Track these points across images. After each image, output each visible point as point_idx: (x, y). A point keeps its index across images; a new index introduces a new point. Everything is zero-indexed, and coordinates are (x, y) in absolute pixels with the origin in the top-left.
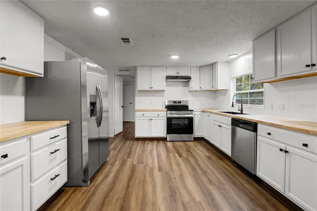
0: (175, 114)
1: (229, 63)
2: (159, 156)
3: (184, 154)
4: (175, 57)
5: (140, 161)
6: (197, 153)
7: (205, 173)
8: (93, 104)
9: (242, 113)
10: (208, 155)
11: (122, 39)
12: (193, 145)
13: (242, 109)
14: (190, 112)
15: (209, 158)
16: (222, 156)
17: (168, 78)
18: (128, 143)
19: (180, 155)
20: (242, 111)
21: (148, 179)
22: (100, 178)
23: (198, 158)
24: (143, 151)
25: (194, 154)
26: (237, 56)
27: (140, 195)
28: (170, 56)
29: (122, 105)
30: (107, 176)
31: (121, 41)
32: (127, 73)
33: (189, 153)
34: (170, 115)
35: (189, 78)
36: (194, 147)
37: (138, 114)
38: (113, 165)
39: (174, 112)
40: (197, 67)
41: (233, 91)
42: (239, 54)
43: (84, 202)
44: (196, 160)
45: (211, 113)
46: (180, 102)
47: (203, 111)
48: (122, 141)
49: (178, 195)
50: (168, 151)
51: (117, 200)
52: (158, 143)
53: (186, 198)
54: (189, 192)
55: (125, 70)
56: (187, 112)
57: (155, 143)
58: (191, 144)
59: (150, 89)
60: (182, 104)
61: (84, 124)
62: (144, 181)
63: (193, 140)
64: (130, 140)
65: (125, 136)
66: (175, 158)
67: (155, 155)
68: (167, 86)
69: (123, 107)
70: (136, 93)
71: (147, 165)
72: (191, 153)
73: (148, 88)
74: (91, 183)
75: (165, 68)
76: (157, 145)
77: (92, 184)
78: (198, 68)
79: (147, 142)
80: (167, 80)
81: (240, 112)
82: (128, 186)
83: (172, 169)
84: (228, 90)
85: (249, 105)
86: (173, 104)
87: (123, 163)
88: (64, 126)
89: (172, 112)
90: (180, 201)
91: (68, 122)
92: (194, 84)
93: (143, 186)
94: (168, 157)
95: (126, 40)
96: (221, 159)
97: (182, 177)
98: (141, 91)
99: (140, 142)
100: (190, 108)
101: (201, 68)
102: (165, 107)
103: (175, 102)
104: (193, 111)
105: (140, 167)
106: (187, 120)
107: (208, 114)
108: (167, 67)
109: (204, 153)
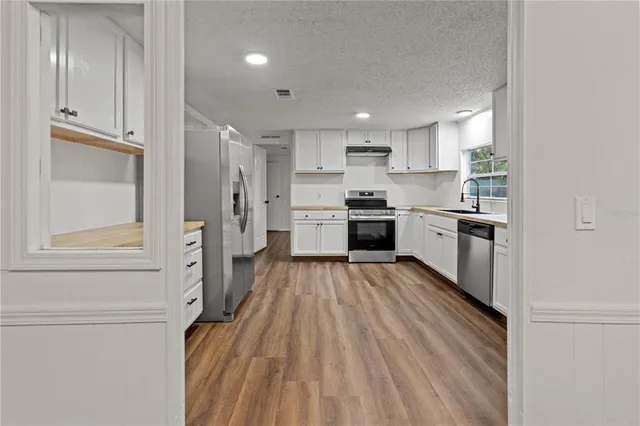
0: (362, 215)
1: (458, 123)
2: (336, 285)
3: (379, 282)
4: (363, 116)
5: (307, 291)
6: (401, 280)
7: (412, 306)
8: (236, 197)
9: (478, 212)
10: (419, 282)
11: (278, 91)
12: (394, 269)
13: (478, 204)
14: (389, 211)
15: (422, 287)
16: (443, 285)
17: (350, 150)
18: (280, 265)
19: (373, 284)
20: (478, 209)
21: (323, 314)
22: (246, 313)
23: (403, 287)
24: (309, 277)
25: (396, 281)
26: (470, 113)
27: (314, 331)
28: (356, 113)
29: (266, 199)
30: (256, 310)
31: (276, 93)
32: (276, 142)
33: (387, 280)
34: (354, 217)
35: (388, 151)
36: (396, 273)
37: (296, 214)
38: (263, 295)
39: (362, 211)
40: (403, 130)
41: (465, 173)
42: (474, 111)
43: (232, 339)
44: (398, 289)
45: (427, 212)
46: (371, 194)
47: (413, 210)
48: (268, 262)
49: (371, 332)
50: (351, 277)
51: (281, 337)
52: (333, 265)
53: (382, 335)
54: (386, 328)
55: (273, 137)
56: (384, 211)
57: (328, 265)
58: (392, 267)
59: (319, 171)
60: (375, 197)
61: (226, 227)
62: (317, 315)
63: (394, 260)
64: (283, 260)
65: (272, 255)
66: (364, 287)
67: (329, 283)
68: (348, 164)
69: (267, 202)
70: (293, 177)
71: (317, 296)
72: (391, 281)
73: (313, 169)
74: (235, 317)
75: (344, 133)
76: (331, 269)
77: (238, 319)
78: (405, 133)
79: (314, 263)
80: (349, 154)
81: (475, 210)
82: (293, 322)
83: (359, 301)
84: (456, 171)
85: (491, 197)
86: (358, 197)
87: (279, 294)
88: (197, 229)
89: (357, 211)
90: (373, 339)
91: (201, 224)
92: (396, 162)
93: (317, 322)
94: (352, 285)
95: (284, 93)
96: (441, 289)
97: (375, 311)
98: (301, 175)
99: (301, 264)
100: (389, 205)
101: (410, 133)
102: (344, 203)
103: (362, 194)
104: (394, 209)
105: (308, 300)
106: (384, 225)
107: (422, 214)
108: (348, 131)
109: (412, 280)
